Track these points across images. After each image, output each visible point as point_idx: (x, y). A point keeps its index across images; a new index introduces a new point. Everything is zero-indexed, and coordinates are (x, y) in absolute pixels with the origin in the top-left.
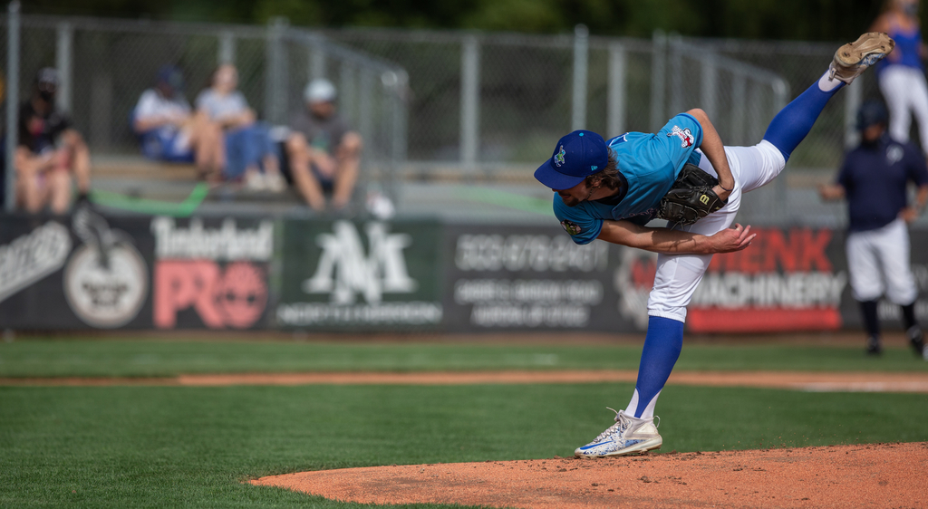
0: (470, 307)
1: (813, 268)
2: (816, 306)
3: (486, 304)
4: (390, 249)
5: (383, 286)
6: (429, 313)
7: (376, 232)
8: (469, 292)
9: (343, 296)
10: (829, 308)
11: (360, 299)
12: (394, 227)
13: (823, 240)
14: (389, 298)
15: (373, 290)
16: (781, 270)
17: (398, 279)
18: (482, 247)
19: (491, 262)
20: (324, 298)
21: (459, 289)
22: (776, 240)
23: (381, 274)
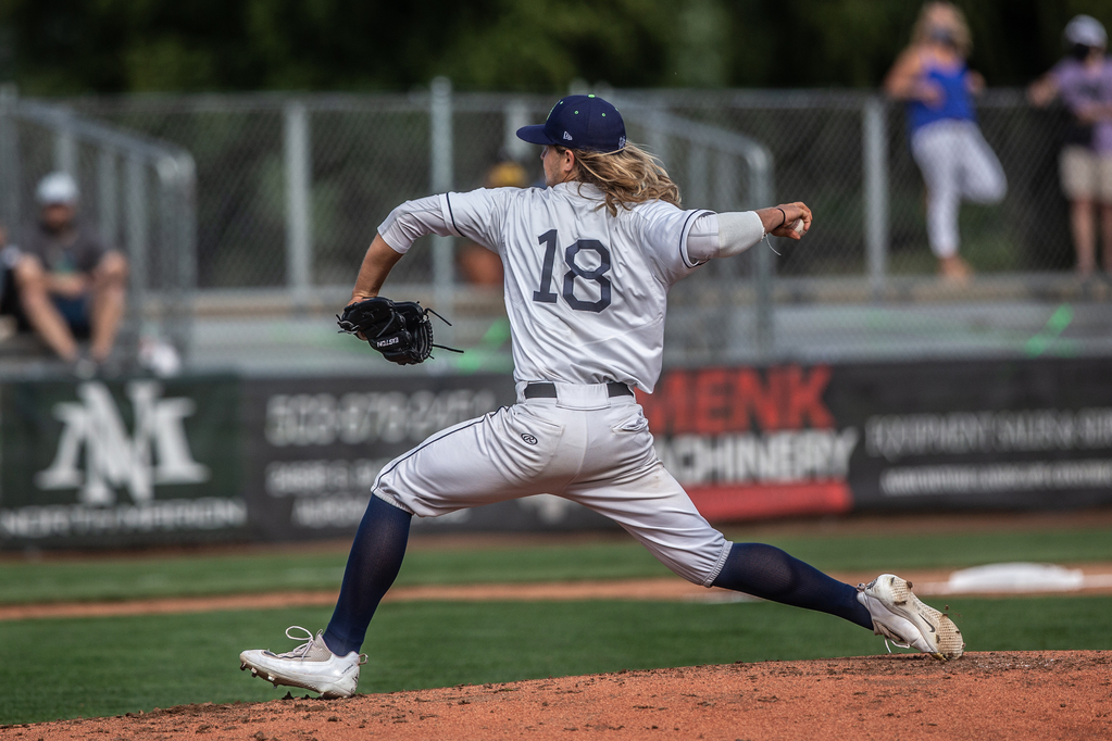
0: (291, 499)
1: (805, 424)
2: (812, 477)
3: (314, 496)
4: (163, 419)
5: (154, 475)
6: (227, 512)
7: (142, 394)
8: (287, 479)
9: (97, 492)
10: (830, 480)
11: (122, 495)
12: (170, 389)
13: (818, 380)
14: (166, 492)
15: (140, 484)
16: (757, 429)
17: (178, 465)
18: (303, 411)
19: (319, 433)
20: (68, 497)
21: (273, 475)
22: (746, 383)
23: (154, 459)
